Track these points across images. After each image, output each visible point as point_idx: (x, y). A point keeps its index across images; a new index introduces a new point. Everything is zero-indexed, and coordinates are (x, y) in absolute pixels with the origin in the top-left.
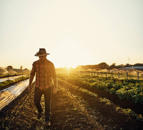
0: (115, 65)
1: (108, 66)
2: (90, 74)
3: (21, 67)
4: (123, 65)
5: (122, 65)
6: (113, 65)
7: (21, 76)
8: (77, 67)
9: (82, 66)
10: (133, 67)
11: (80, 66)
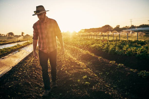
0: (119, 27)
1: (112, 28)
2: (93, 37)
3: (23, 33)
4: (128, 27)
5: (126, 26)
6: (117, 27)
7: (26, 42)
8: (80, 31)
9: (85, 30)
10: (136, 28)
11: (83, 30)
